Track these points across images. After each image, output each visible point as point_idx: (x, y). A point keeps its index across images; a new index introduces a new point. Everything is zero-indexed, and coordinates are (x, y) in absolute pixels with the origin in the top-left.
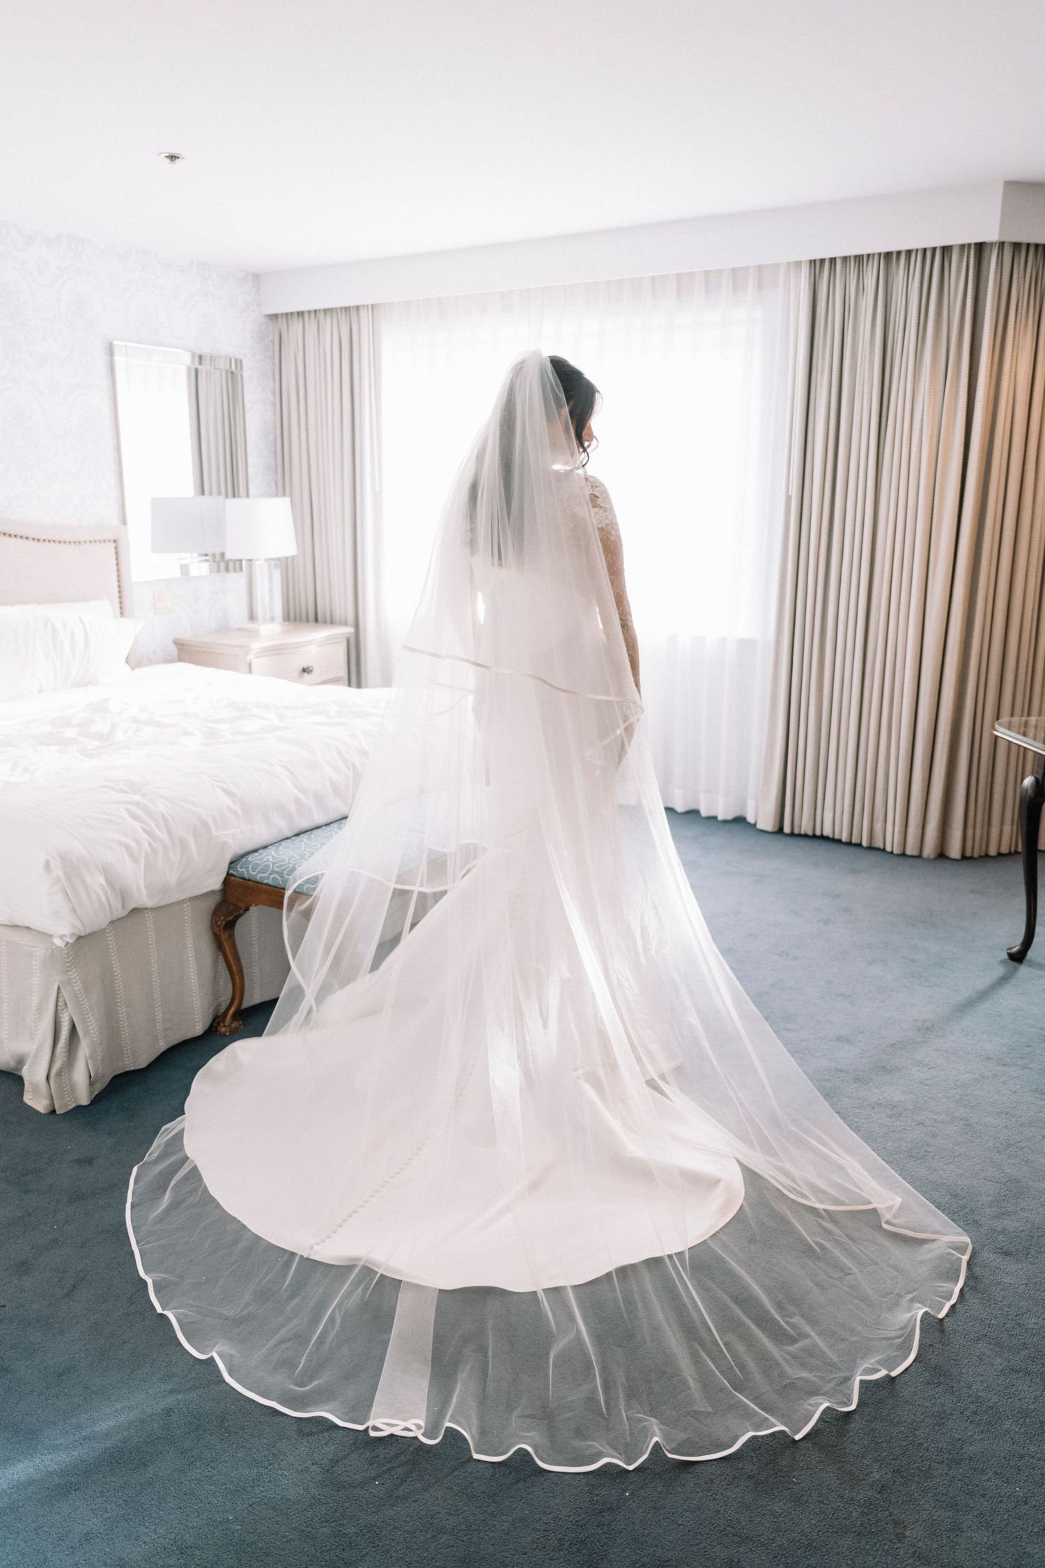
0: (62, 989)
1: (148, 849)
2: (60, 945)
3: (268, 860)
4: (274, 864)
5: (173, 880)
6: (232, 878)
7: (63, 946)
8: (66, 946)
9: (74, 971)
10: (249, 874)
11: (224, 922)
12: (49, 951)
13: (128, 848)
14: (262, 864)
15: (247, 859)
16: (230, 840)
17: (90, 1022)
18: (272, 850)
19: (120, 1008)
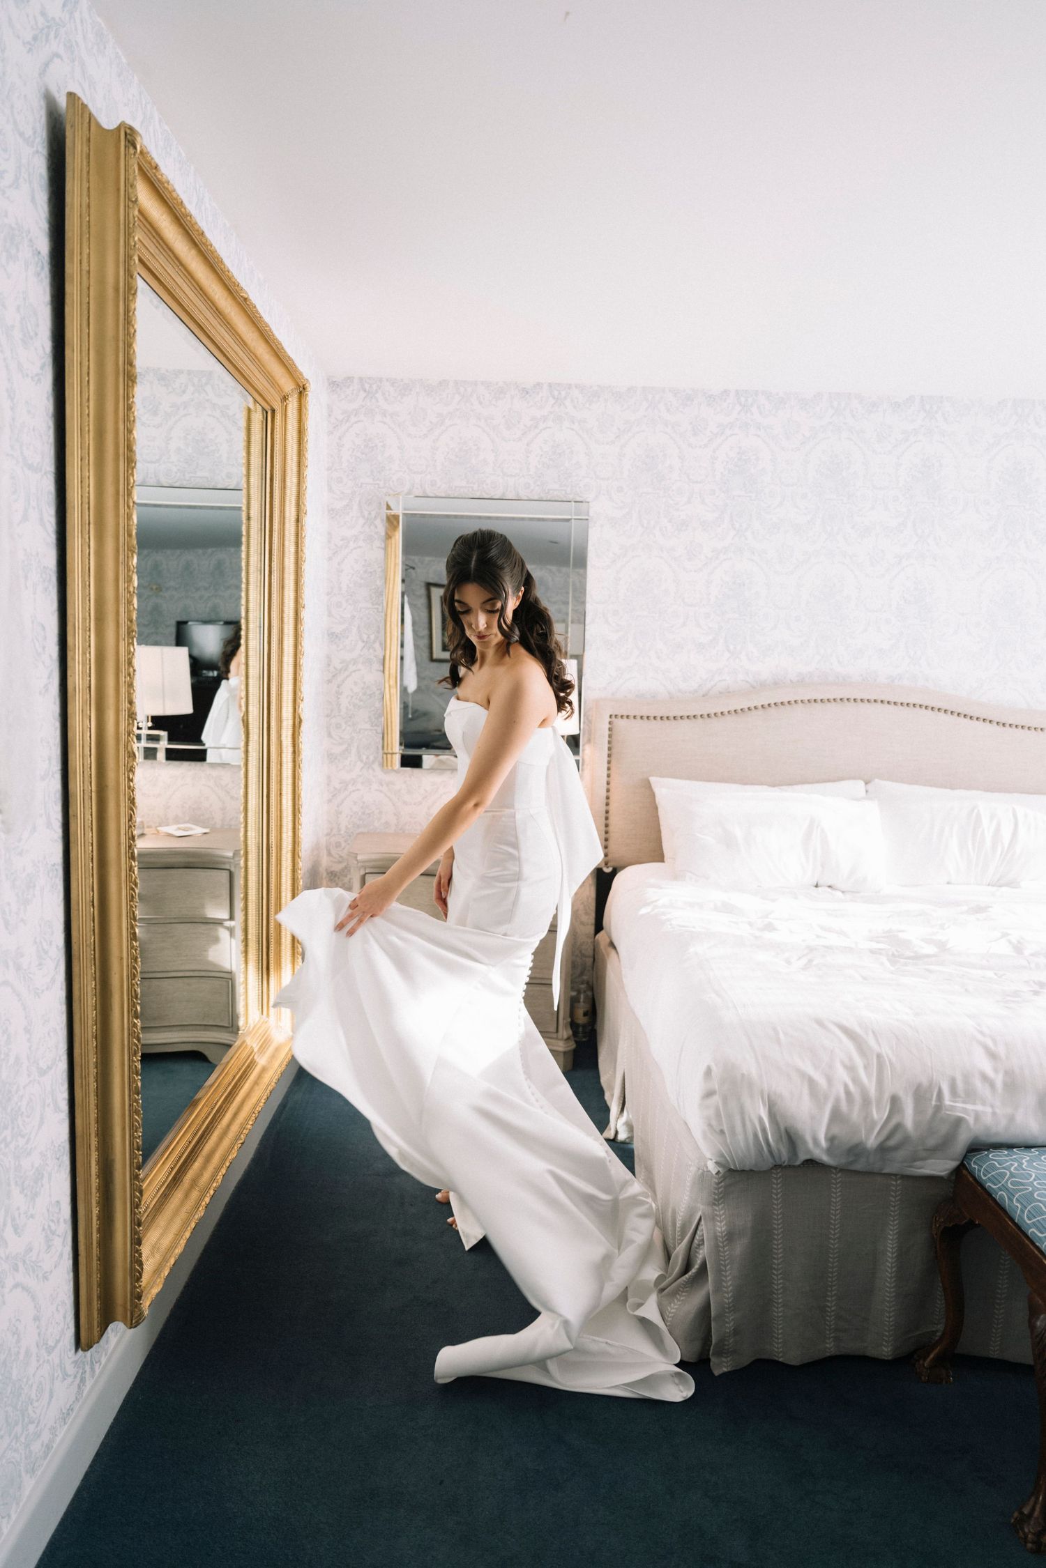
0: (703, 1222)
1: (843, 1095)
2: (711, 1170)
3: (1008, 1168)
4: (1012, 1175)
5: (872, 1142)
6: (965, 1172)
7: (714, 1173)
8: (716, 1174)
9: (720, 1207)
10: (980, 1177)
11: (943, 1227)
12: (701, 1171)
13: (812, 1083)
14: (999, 1169)
15: (987, 1155)
16: (971, 1120)
17: (726, 1277)
18: (1025, 1157)
19: (775, 1277)
